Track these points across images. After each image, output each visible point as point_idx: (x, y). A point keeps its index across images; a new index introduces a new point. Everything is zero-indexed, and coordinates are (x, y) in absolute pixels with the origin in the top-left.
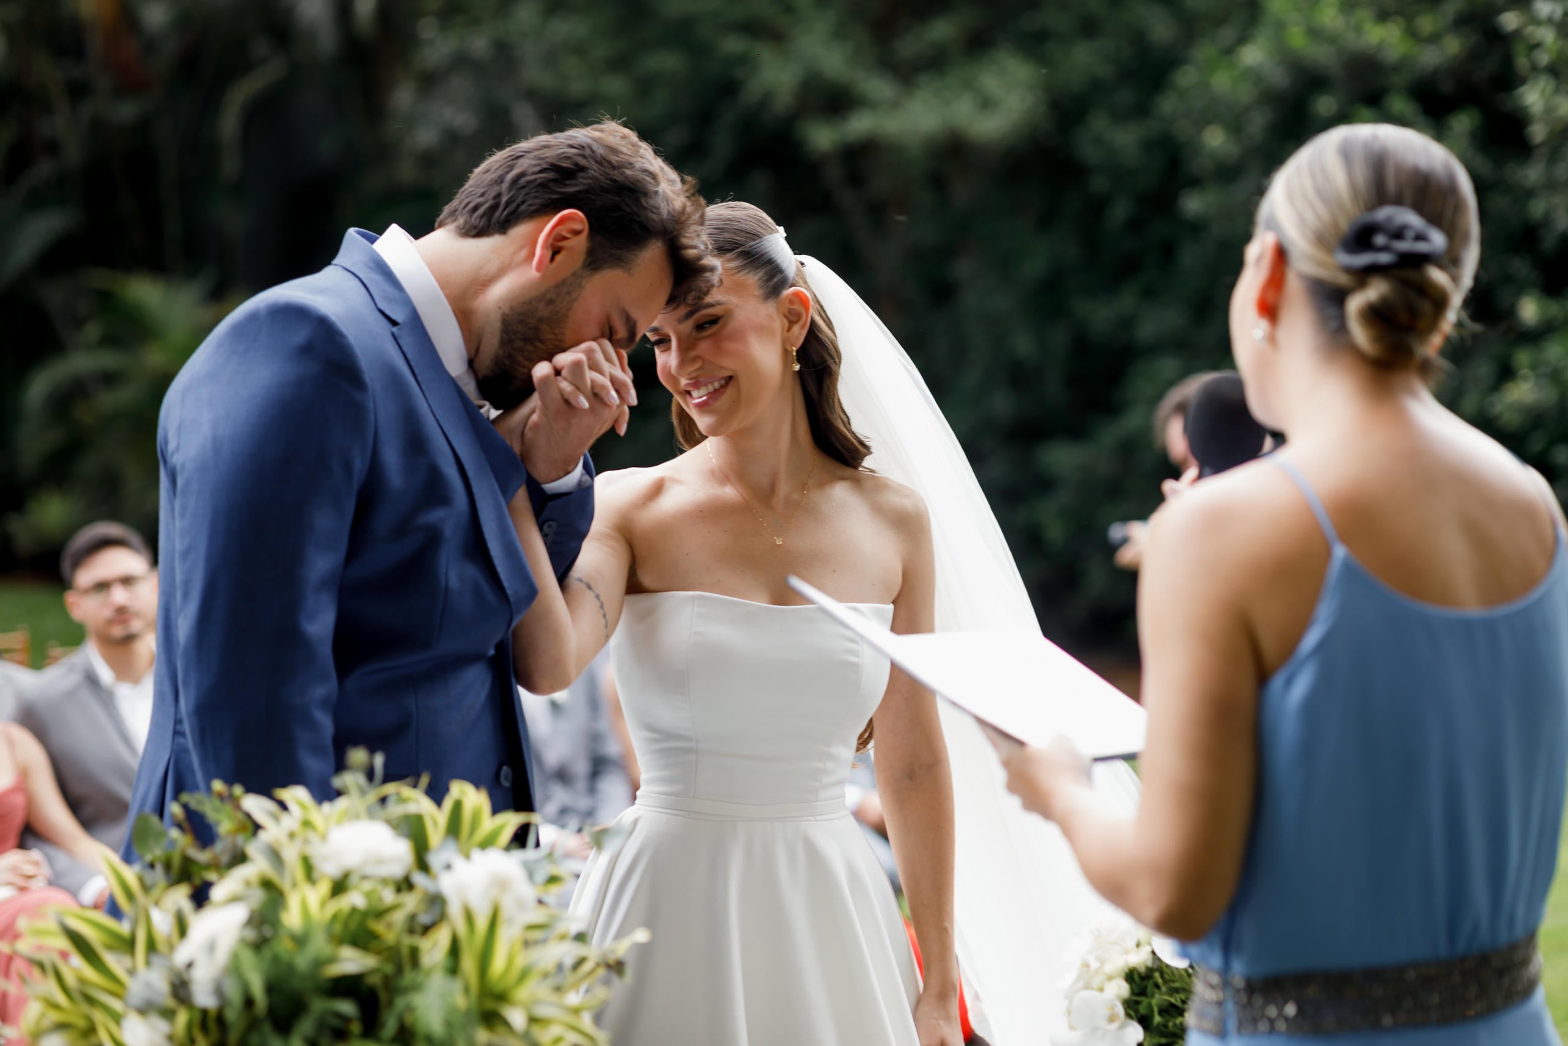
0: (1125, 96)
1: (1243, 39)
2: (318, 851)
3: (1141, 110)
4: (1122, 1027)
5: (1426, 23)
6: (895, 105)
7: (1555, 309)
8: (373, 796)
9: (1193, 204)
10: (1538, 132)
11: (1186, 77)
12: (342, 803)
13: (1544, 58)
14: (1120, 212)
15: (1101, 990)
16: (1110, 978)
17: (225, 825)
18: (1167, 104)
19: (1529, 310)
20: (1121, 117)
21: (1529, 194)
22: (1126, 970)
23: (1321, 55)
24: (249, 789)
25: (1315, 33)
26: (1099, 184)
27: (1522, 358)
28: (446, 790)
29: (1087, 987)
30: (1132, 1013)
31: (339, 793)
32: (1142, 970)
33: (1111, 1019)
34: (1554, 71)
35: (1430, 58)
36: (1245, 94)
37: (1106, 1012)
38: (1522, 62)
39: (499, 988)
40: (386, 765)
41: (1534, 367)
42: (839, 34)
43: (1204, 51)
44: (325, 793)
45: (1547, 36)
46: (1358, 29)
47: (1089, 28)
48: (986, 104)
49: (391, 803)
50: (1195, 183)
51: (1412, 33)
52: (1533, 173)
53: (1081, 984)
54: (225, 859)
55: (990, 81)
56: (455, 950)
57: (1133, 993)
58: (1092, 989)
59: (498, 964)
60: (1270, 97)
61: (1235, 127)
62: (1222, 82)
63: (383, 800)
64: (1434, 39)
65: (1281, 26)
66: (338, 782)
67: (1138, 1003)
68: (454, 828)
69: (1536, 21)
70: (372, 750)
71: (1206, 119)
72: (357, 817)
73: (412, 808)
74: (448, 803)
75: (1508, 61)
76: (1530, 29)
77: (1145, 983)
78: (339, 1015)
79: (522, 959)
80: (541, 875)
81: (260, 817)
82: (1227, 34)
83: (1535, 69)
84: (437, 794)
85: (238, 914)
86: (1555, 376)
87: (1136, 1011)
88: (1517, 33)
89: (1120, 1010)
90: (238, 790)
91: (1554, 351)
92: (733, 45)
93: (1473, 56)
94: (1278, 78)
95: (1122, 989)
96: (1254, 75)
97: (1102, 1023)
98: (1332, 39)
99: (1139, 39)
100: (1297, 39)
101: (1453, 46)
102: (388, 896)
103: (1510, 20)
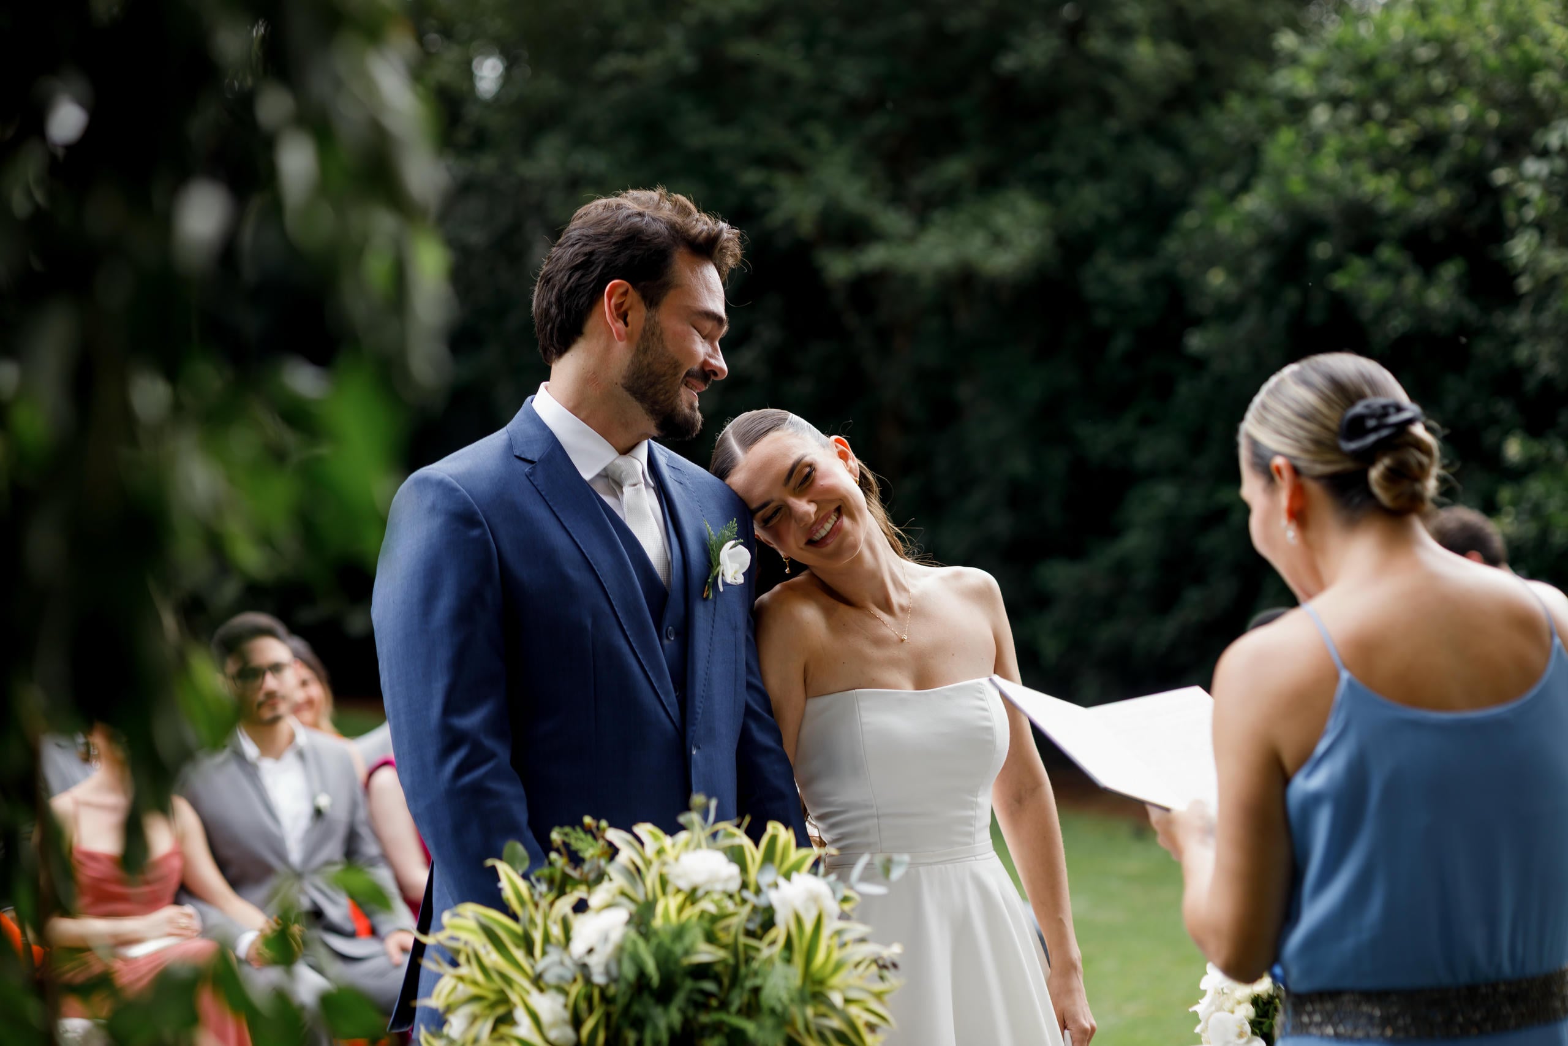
0: (1129, 236)
1: (1245, 187)
2: (672, 871)
3: (1145, 250)
4: (1249, 1042)
5: (1420, 177)
6: (910, 240)
7: (1538, 449)
8: (709, 831)
9: (1196, 342)
10: (1525, 284)
11: (1190, 220)
12: (683, 836)
13: (1530, 214)
14: (1120, 344)
15: (1232, 1012)
16: (1239, 1003)
17: (590, 850)
18: (1172, 245)
19: (1514, 449)
20: (1125, 256)
21: (1515, 340)
22: (1253, 997)
23: (1319, 202)
24: (612, 825)
25: (1314, 182)
26: (1102, 318)
27: (1505, 494)
28: (764, 830)
29: (1219, 1009)
30: (1258, 1031)
31: (682, 828)
32: (1265, 996)
33: (1241, 1035)
34: (1540, 226)
35: (1423, 209)
36: (1248, 237)
37: (1236, 1030)
38: (1511, 215)
39: (818, 976)
40: (718, 808)
41: (1515, 502)
42: (856, 169)
43: (1207, 196)
44: (672, 828)
45: (1534, 192)
46: (1356, 180)
47: (1096, 170)
48: (998, 240)
49: (720, 836)
50: (1197, 322)
51: (1405, 185)
52: (1519, 321)
53: (1213, 1008)
54: (592, 876)
55: (1002, 220)
56: (789, 945)
57: (1257, 1015)
58: (1224, 1010)
59: (820, 958)
60: (1270, 241)
61: (1237, 270)
62: (1224, 225)
63: (714, 835)
64: (1428, 191)
65: (1280, 176)
66: (682, 819)
67: (1261, 1023)
68: (769, 857)
69: (1522, 177)
70: (709, 797)
71: (1209, 261)
72: (698, 846)
73: (736, 841)
74: (765, 840)
75: (1497, 213)
76: (1520, 184)
77: (1267, 1007)
78: (703, 992)
79: (836, 955)
80: (840, 896)
81: (618, 843)
82: (1231, 180)
83: (1523, 224)
84: (755, 833)
85: (620, 916)
86: (1536, 511)
87: (1261, 1030)
88: (1506, 188)
89: (1248, 1028)
90: (604, 824)
91: (1536, 488)
92: (751, 177)
93: (1465, 209)
94: (1279, 224)
95: (1249, 1011)
96: (1254, 220)
97: (1233, 1038)
98: (1332, 189)
99: (1147, 185)
100: (1296, 185)
101: (1445, 198)
102: (730, 906)
103: (1501, 176)
